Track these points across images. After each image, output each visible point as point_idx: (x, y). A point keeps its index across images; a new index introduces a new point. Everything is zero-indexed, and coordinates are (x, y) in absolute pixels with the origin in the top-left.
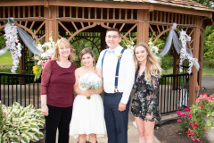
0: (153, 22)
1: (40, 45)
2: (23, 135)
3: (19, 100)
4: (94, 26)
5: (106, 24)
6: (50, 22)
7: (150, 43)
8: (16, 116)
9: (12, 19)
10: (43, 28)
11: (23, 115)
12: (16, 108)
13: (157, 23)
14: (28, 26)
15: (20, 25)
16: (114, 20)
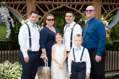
0: (105, 3)
1: (23, 21)
3: (9, 59)
4: (61, 7)
5: (69, 5)
6: (30, 5)
7: (102, 18)
8: (7, 69)
9: (4, 3)
10: (26, 9)
11: (11, 69)
12: (7, 64)
13: (108, 3)
14: (15, 8)
15: (10, 7)
16: (75, 2)
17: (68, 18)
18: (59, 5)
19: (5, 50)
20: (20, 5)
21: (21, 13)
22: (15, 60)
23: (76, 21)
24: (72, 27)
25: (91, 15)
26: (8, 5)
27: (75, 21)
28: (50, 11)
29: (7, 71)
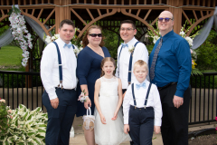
0: (188, 7)
1: (48, 37)
2: (30, 140)
3: (25, 101)
4: (113, 13)
5: (127, 11)
6: (61, 10)
7: (182, 33)
8: (22, 119)
9: (17, 6)
10: (53, 17)
11: (29, 118)
12: (21, 110)
13: (193, 7)
14: (36, 15)
15: (26, 14)
16: (138, 5)
17: (125, 32)
18: (110, 11)
19: (18, 87)
20: (44, 10)
21: (46, 24)
22: (35, 104)
23: (139, 37)
24: (131, 47)
25: (167, 27)
26: (24, 11)
27: (136, 37)
28: (94, 20)
29: (22, 123)
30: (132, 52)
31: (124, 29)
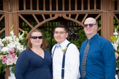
4: (55, 17)
5: (68, 16)
16: (76, 11)
18: (53, 16)
30: (65, 52)
31: (57, 32)
